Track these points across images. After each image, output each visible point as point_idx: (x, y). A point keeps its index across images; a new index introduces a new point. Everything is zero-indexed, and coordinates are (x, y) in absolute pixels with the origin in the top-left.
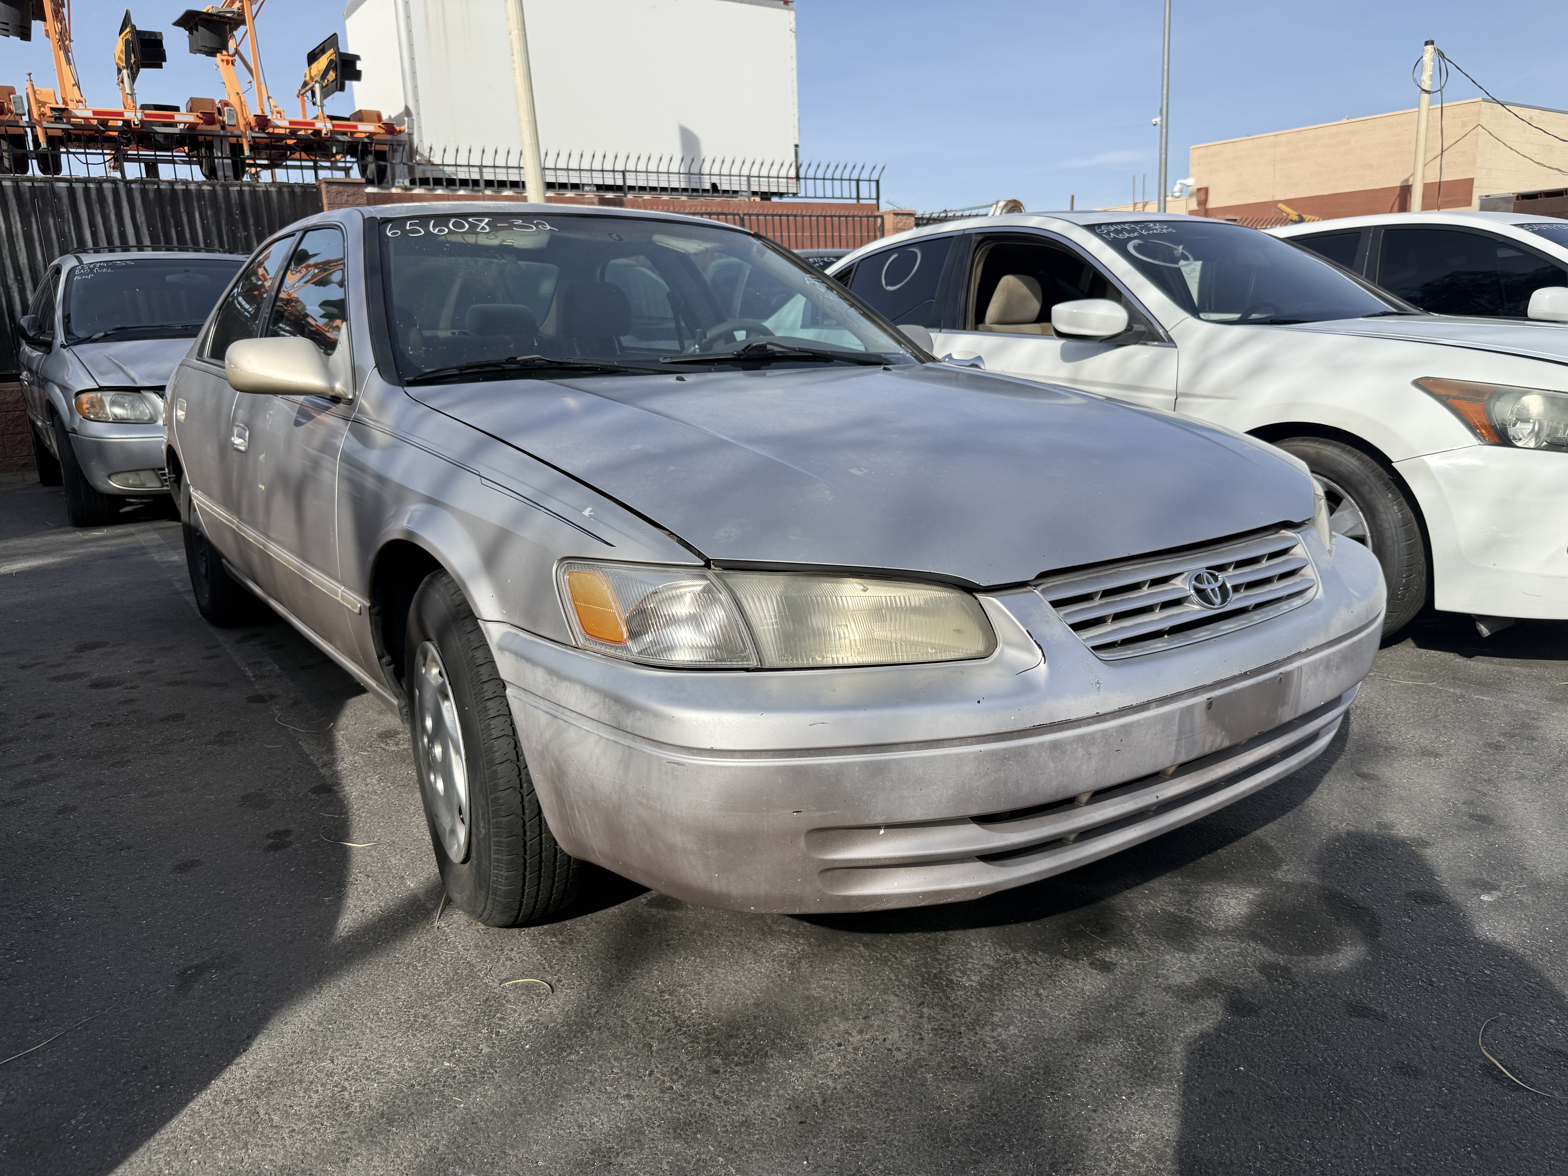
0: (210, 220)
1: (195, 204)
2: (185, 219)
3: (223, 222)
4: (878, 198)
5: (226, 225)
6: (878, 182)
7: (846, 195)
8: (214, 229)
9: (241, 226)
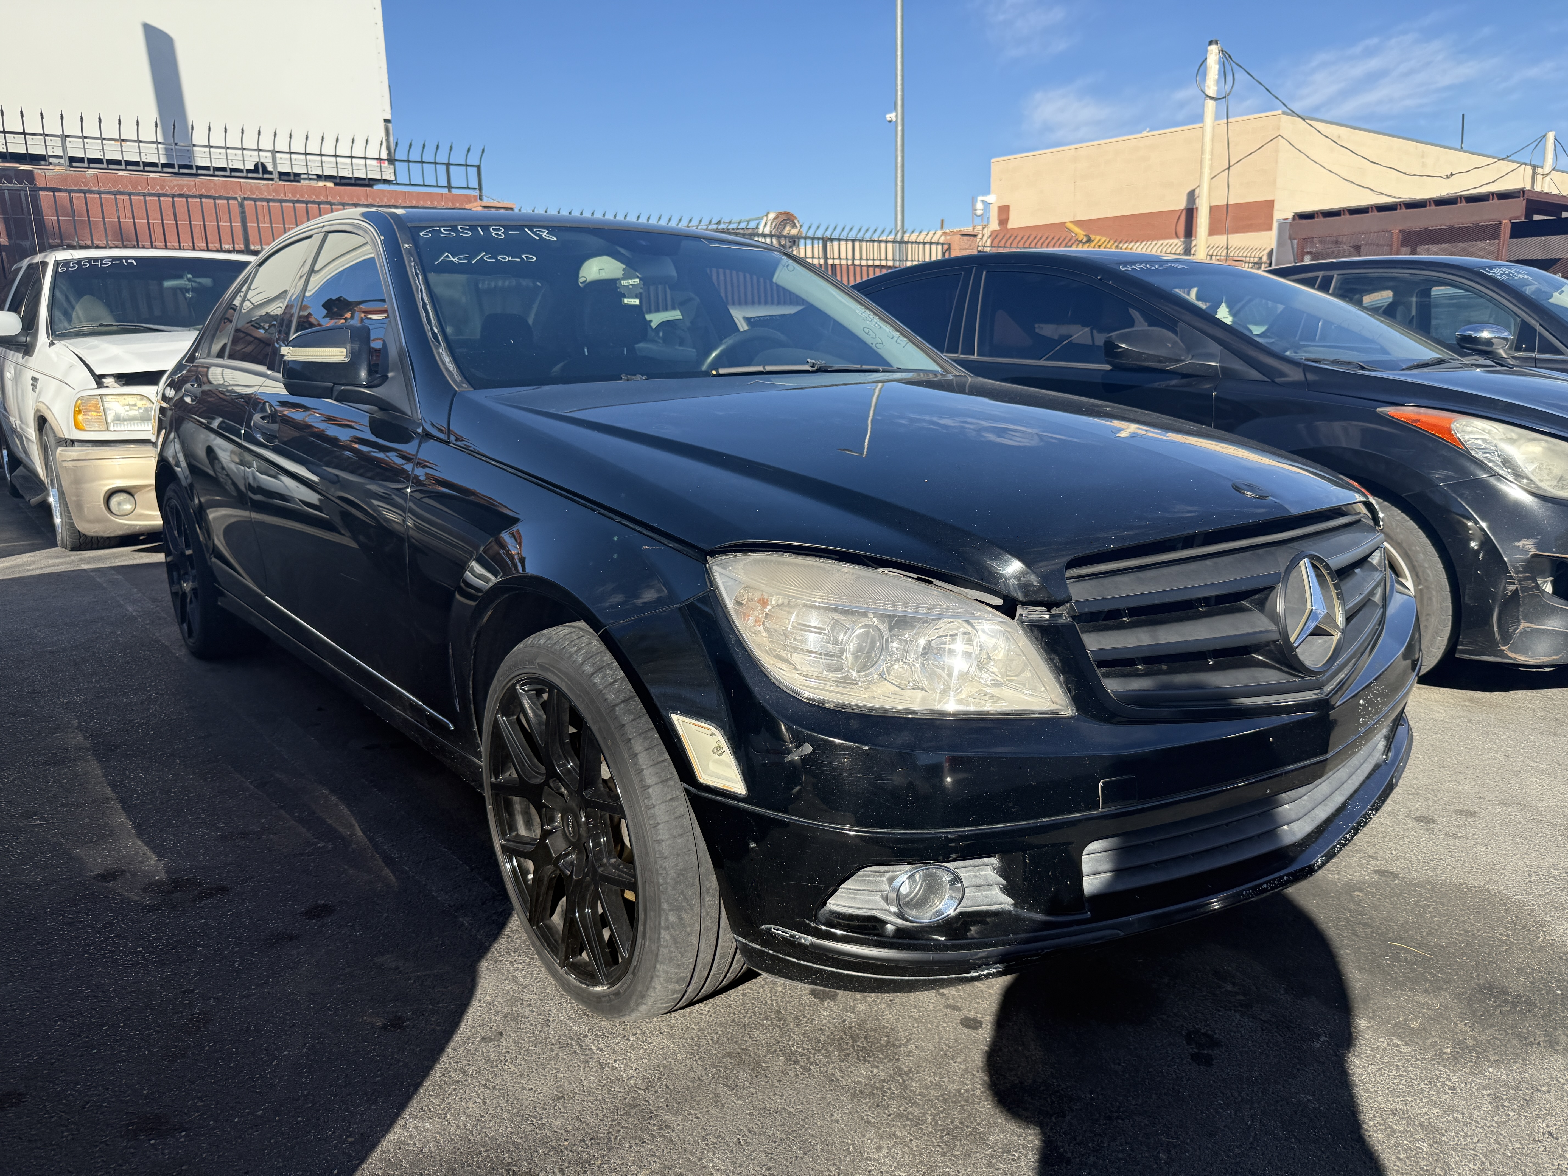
4: (480, 189)
6: (478, 167)
7: (431, 181)
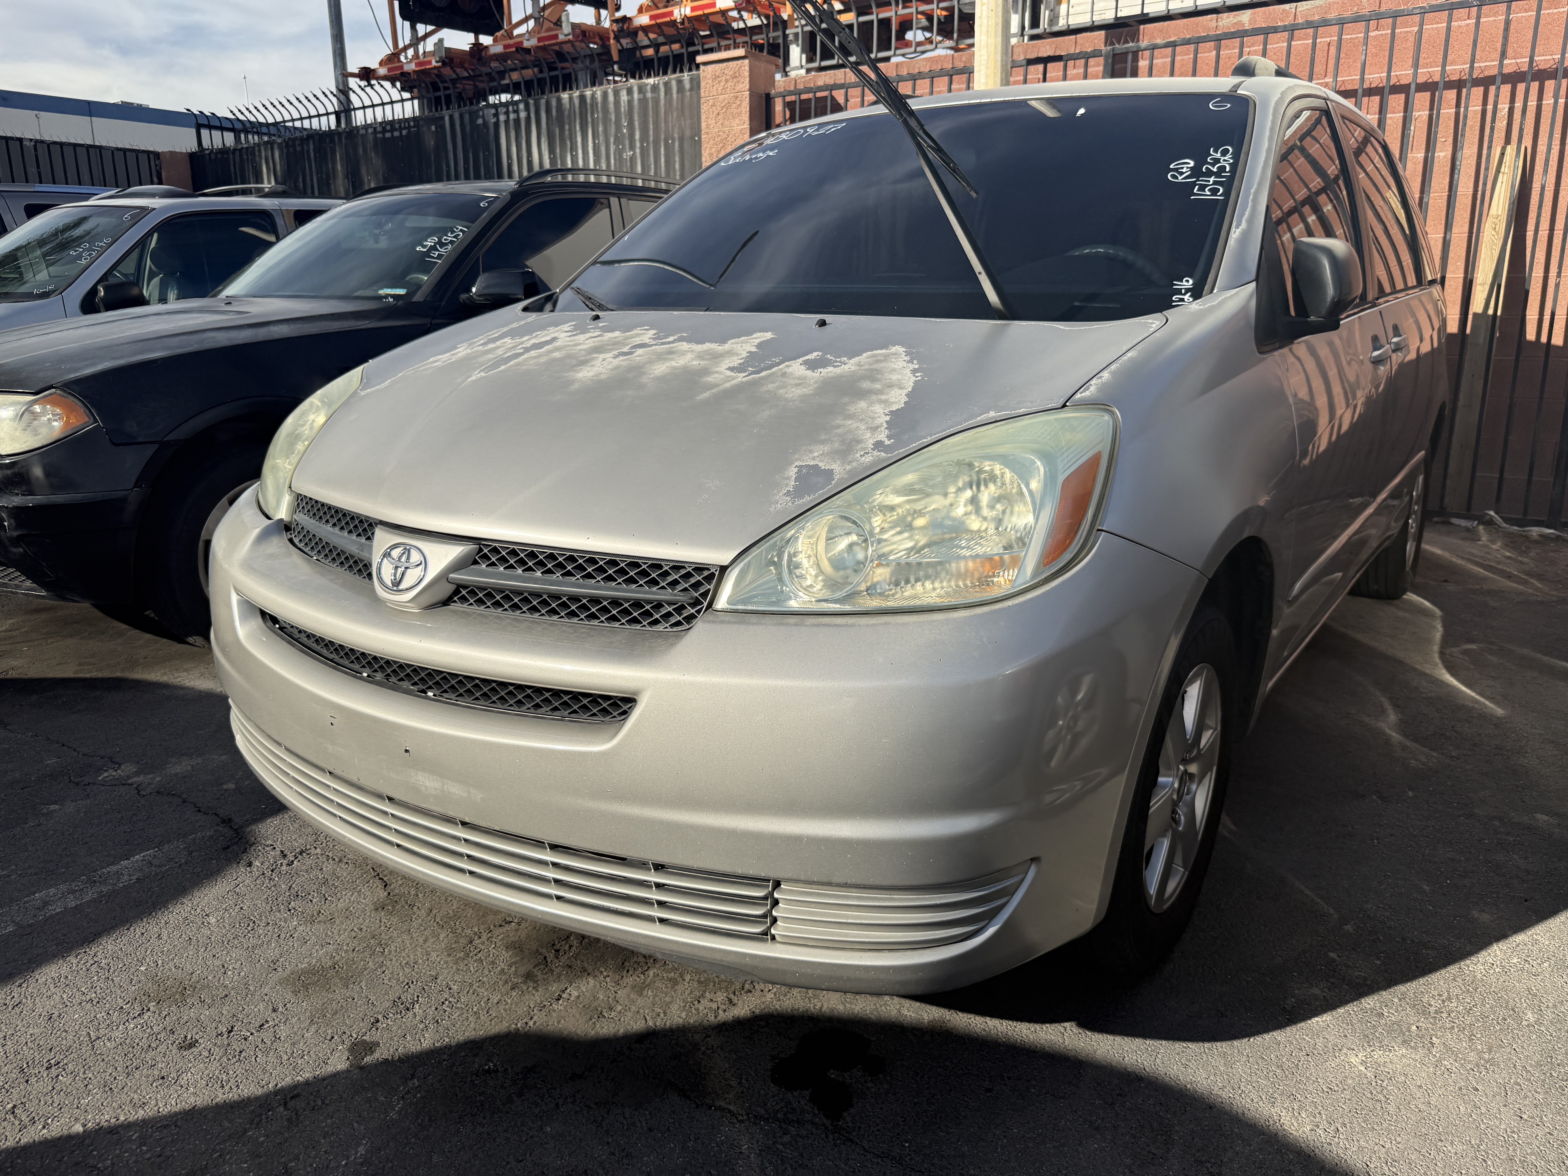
0: (601, 138)
1: (589, 120)
2: (579, 139)
3: (612, 140)
5: (614, 143)
8: (603, 149)
9: (627, 142)
